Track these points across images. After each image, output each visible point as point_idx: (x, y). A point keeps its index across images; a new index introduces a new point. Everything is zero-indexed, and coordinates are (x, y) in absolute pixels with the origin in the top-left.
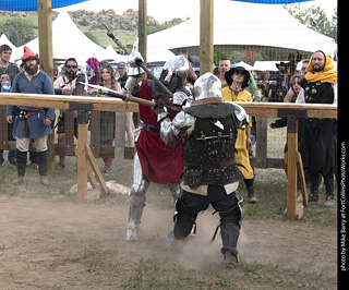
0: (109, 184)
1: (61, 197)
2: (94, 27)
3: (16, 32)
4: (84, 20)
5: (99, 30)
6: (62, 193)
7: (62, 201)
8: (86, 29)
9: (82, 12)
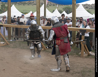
0: (90, 52)
1: (77, 55)
2: (90, 9)
3: (68, 10)
4: (87, 7)
5: (91, 10)
6: (77, 54)
7: (77, 56)
8: (87, 9)
9: (87, 4)
